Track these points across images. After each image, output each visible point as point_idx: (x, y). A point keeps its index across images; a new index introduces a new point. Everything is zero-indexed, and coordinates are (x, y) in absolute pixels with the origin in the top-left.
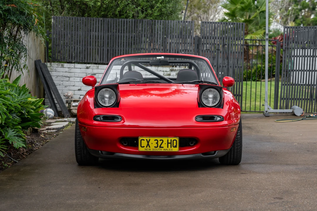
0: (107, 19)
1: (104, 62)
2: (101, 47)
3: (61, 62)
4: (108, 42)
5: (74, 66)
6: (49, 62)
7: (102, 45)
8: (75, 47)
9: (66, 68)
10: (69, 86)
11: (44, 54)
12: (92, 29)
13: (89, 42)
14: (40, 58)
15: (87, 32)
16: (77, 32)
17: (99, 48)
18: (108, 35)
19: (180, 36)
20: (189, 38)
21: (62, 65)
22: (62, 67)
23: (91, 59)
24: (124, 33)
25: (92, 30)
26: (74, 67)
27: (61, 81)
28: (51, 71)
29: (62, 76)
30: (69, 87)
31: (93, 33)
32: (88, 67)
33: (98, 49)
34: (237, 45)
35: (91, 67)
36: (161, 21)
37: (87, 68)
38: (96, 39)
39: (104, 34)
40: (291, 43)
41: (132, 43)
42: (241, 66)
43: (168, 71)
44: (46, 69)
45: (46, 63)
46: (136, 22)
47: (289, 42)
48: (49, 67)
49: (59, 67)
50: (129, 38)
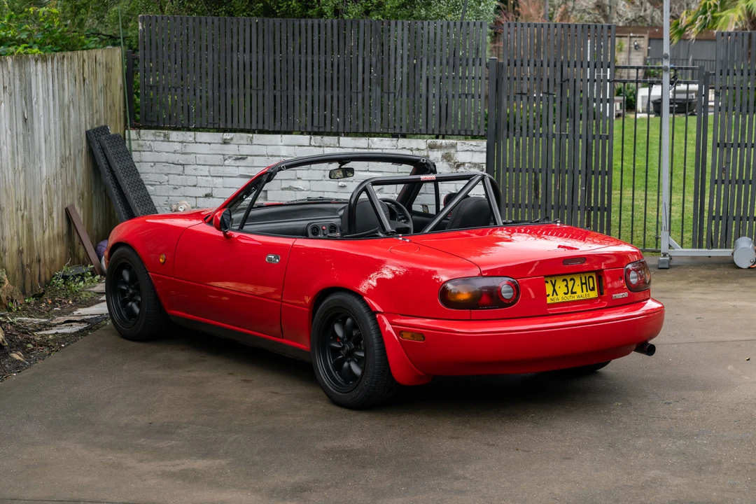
0: (271, 20)
1: (266, 128)
2: (257, 90)
3: (163, 128)
4: (275, 76)
5: (195, 138)
6: (134, 127)
7: (260, 86)
8: (194, 90)
9: (174, 142)
10: (185, 186)
11: (122, 110)
12: (235, 44)
13: (229, 78)
14: (106, 120)
15: (224, 54)
16: (198, 55)
17: (254, 93)
18: (274, 60)
19: (451, 61)
20: (474, 65)
21: (165, 135)
22: (166, 139)
23: (235, 119)
24: (313, 54)
25: (235, 49)
26: (193, 141)
27: (163, 175)
28: (140, 151)
29: (167, 162)
30: (183, 188)
31: (238, 56)
32: (226, 139)
33: (251, 95)
34: (595, 81)
35: (235, 141)
36: (403, 23)
37: (225, 142)
38: (244, 70)
39: (263, 58)
40: (735, 75)
41: (332, 77)
42: (607, 134)
43: (423, 150)
44: (121, 149)
45: (127, 131)
46: (343, 26)
47: (731, 74)
48: (134, 140)
49: (159, 141)
50: (326, 68)
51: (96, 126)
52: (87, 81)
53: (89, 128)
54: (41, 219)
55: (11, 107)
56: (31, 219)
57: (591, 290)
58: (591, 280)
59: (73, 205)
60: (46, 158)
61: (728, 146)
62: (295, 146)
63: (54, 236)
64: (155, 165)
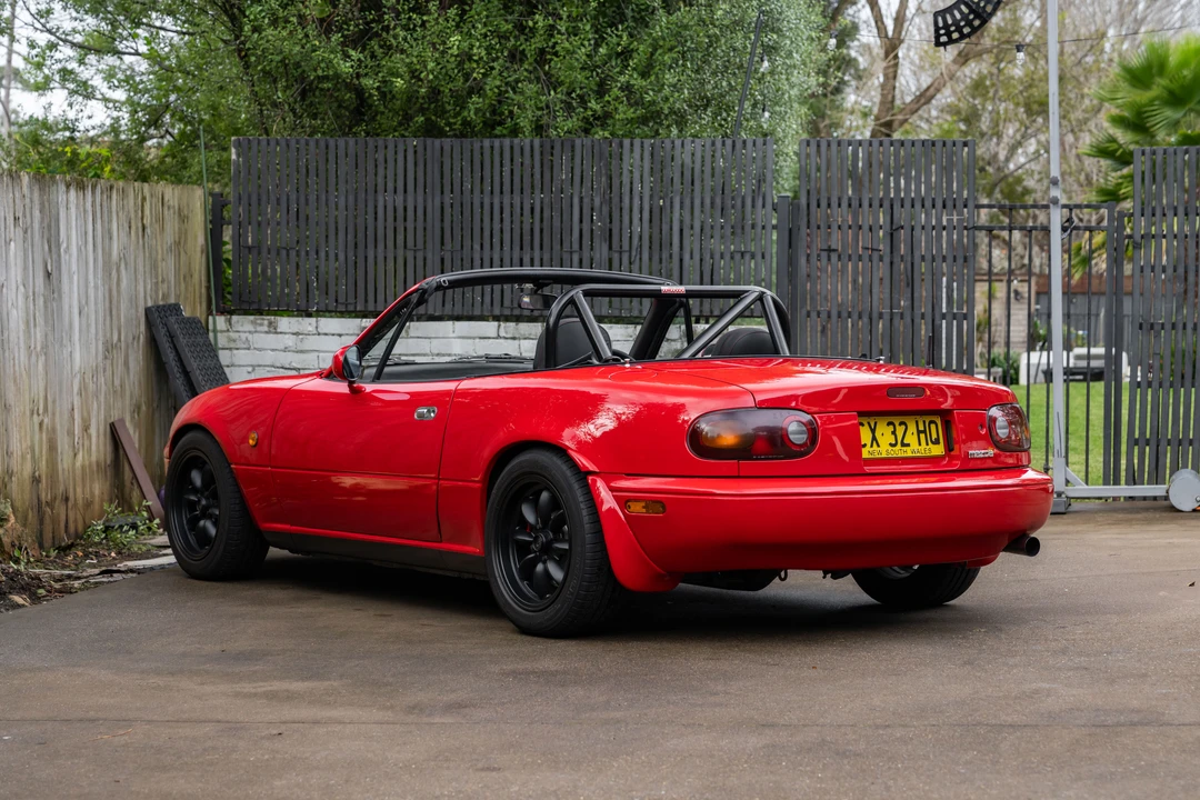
0: (437, 142)
2: (415, 251)
3: (267, 313)
4: (442, 229)
5: (317, 328)
6: (222, 312)
7: (420, 245)
8: (317, 253)
9: (285, 333)
11: (204, 284)
12: (380, 180)
13: (370, 234)
14: (178, 297)
15: (363, 195)
16: (324, 197)
17: (410, 255)
18: (442, 203)
19: (718, 201)
20: (753, 206)
21: (270, 323)
22: (272, 329)
23: (380, 298)
24: (502, 193)
25: (381, 187)
26: (315, 332)
28: (230, 349)
29: (273, 366)
31: (385, 199)
33: (405, 260)
34: (944, 228)
36: (642, 143)
38: (395, 220)
39: (425, 201)
40: (1164, 215)
41: (532, 230)
42: (965, 311)
43: (674, 340)
44: (200, 340)
45: (210, 318)
46: (549, 149)
47: (1158, 213)
48: (222, 332)
49: (261, 332)
50: (522, 215)
51: (161, 303)
52: (148, 231)
53: (150, 304)
54: (71, 433)
55: (25, 251)
56: (54, 430)
57: (933, 443)
58: (933, 426)
59: (122, 421)
60: (80, 340)
61: (1156, 327)
62: (474, 338)
63: (90, 465)
64: (254, 370)
